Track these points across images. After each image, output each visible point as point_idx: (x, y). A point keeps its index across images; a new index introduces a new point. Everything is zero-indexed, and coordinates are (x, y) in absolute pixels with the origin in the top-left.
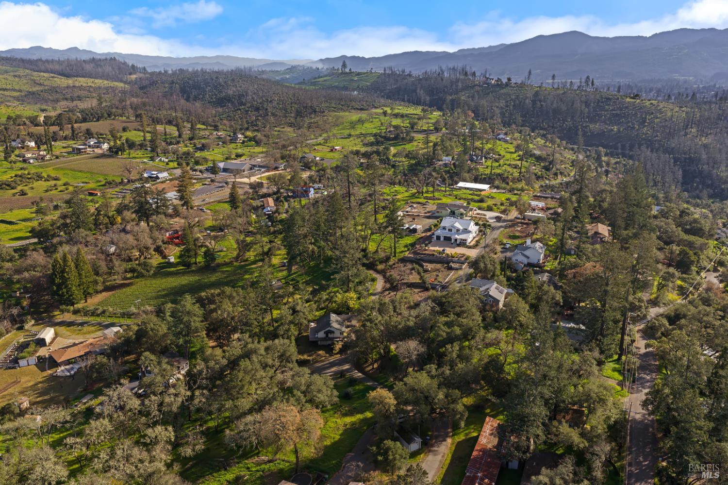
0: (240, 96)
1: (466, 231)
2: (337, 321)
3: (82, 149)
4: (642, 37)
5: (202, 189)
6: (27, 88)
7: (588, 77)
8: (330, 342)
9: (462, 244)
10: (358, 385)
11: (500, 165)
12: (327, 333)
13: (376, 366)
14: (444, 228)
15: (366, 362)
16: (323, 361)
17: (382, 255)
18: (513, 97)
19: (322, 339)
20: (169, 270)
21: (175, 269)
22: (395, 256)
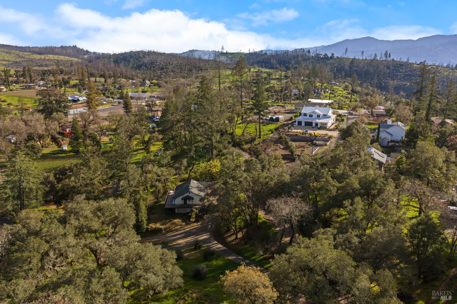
0: (152, 63)
1: (326, 116)
2: (198, 187)
3: (32, 86)
4: (412, 40)
5: (110, 108)
6: (13, 59)
7: (386, 52)
8: (188, 210)
9: (323, 127)
10: (217, 259)
11: (335, 96)
12: (185, 199)
13: (240, 235)
14: (305, 115)
15: (228, 230)
16: (177, 230)
17: (247, 137)
18: (336, 65)
19: (180, 207)
20: (60, 155)
21: (65, 155)
22: (260, 137)
